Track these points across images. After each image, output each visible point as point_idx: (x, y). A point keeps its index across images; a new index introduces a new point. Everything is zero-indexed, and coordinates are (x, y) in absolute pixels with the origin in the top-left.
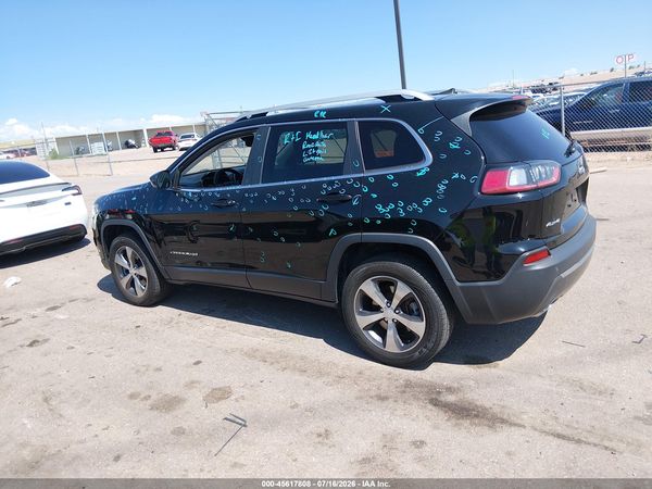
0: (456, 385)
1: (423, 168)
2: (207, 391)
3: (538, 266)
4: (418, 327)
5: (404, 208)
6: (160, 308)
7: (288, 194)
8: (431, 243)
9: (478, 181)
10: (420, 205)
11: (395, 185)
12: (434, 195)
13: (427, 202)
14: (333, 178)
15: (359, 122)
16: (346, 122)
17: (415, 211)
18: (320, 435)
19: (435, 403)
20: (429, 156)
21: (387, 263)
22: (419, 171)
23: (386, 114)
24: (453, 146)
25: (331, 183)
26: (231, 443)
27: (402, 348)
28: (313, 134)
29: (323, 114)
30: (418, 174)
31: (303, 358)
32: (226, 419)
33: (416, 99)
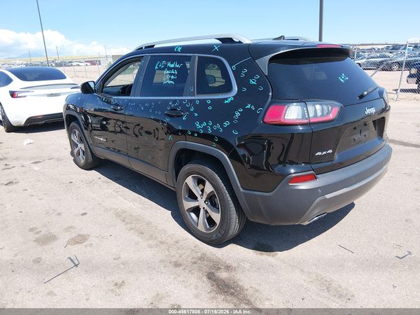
0: (235, 265)
1: (229, 97)
2: (74, 235)
3: (303, 186)
4: (217, 217)
5: (212, 127)
6: (94, 172)
7: (151, 106)
8: (226, 156)
9: (263, 113)
10: (222, 126)
11: (210, 108)
12: (231, 120)
13: (227, 124)
14: (177, 98)
15: (199, 57)
16: (190, 57)
17: (218, 129)
18: (116, 285)
19: (211, 276)
20: (235, 88)
21: (201, 166)
22: (226, 99)
23: (216, 53)
24: (253, 82)
25: (174, 101)
26: (59, 277)
27: (207, 229)
28: (171, 63)
29: (179, 49)
30: (226, 102)
31: (149, 224)
32: (70, 258)
33: (240, 42)
